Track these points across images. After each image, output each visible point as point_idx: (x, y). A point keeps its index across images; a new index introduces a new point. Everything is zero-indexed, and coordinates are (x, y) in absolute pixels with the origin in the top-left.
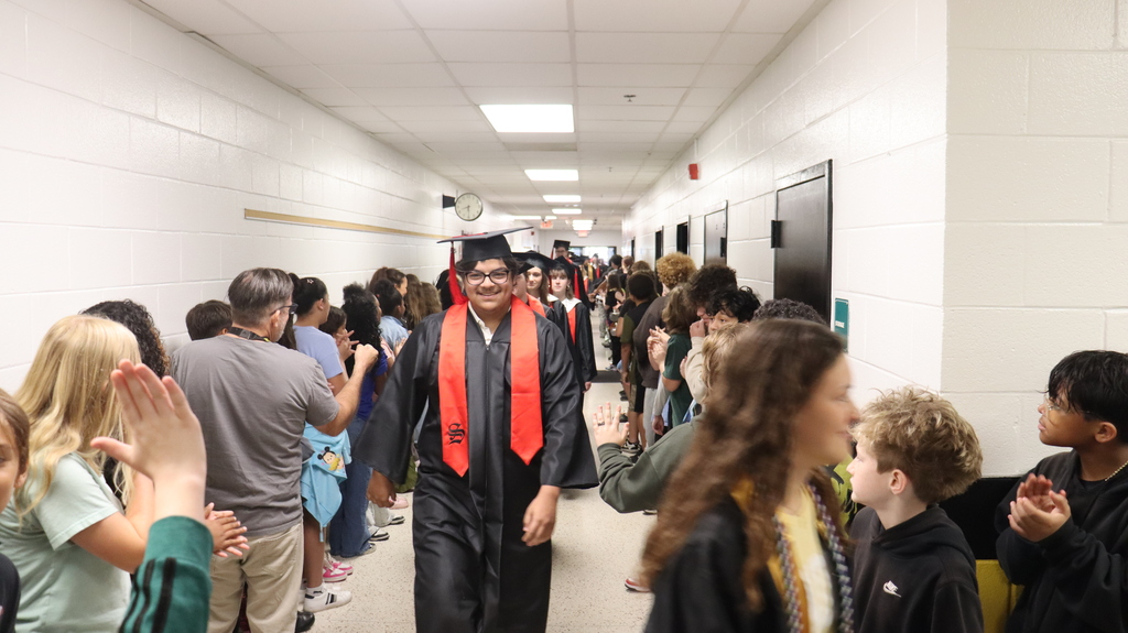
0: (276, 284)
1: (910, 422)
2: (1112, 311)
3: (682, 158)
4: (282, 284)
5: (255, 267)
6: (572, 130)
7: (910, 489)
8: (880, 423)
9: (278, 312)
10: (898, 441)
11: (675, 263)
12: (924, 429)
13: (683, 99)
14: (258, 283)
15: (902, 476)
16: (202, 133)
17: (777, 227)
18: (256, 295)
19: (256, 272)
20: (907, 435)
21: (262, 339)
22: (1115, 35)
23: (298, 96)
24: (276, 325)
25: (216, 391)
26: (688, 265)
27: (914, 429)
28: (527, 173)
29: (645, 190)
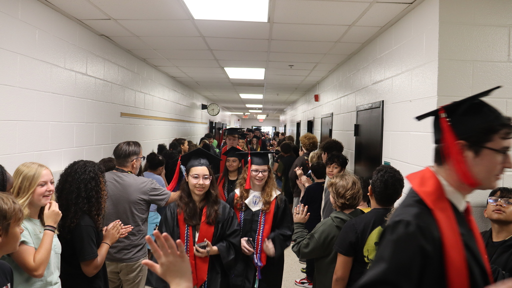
0: (133, 148)
3: (311, 92)
5: (124, 141)
6: (263, 78)
9: (135, 160)
11: (309, 139)
13: (314, 67)
14: (125, 147)
16: (105, 79)
17: (357, 127)
18: (124, 153)
22: (509, 55)
23: (144, 62)
24: (135, 166)
26: (315, 140)
28: (240, 95)
29: (292, 103)
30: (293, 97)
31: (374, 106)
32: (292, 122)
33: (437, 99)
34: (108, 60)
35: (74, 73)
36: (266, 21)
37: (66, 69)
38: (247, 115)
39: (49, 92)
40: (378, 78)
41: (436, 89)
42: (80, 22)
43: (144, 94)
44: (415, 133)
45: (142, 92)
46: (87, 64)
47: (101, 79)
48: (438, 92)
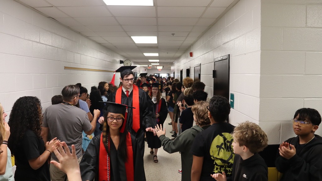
1: (247, 133)
2: (306, 99)
3: (188, 51)
4: (76, 89)
5: (69, 84)
6: (157, 43)
7: (248, 150)
8: (239, 134)
9: (76, 97)
10: (244, 139)
12: (250, 135)
13: (188, 35)
14: (70, 89)
15: (245, 148)
16: (53, 45)
17: (214, 72)
18: (69, 93)
19: (69, 86)
20: (246, 137)
21: (71, 105)
22: (306, 23)
24: (75, 101)
25: (58, 119)
27: (248, 135)
28: (144, 54)
29: (178, 58)
30: (178, 55)
31: (224, 58)
32: (178, 70)
33: (260, 52)
34: (54, 33)
35: (31, 42)
36: (153, 5)
37: (25, 39)
38: (150, 67)
39: (14, 54)
40: (226, 40)
41: (260, 46)
42: (34, 9)
43: (80, 55)
44: (248, 75)
45: (78, 53)
46: (40, 36)
47: (50, 46)
48: (261, 48)
